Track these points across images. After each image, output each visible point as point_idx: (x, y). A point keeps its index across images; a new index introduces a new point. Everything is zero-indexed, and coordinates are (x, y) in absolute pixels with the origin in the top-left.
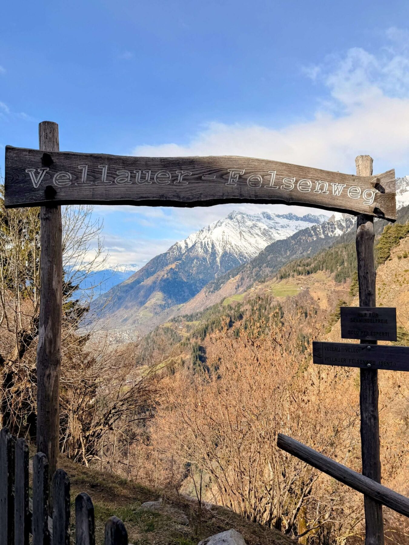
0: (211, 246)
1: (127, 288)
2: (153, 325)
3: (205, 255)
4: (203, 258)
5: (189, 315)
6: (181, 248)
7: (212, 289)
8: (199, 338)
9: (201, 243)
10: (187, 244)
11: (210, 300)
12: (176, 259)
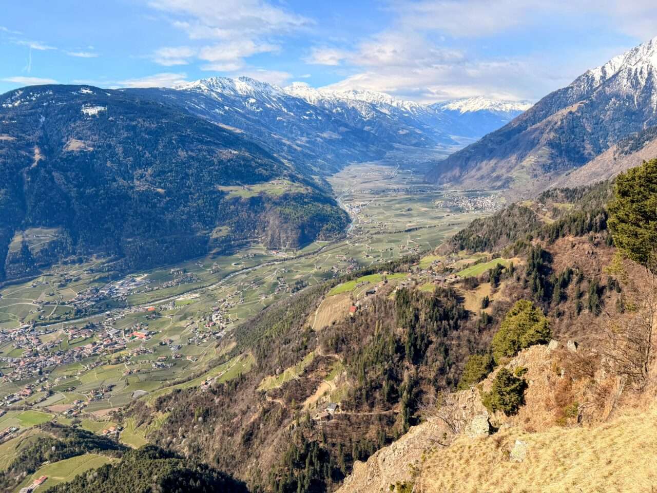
0: (646, 76)
1: (502, 138)
2: (527, 192)
3: (632, 91)
4: (628, 97)
5: (571, 189)
6: (593, 79)
7: (626, 149)
8: (547, 239)
9: (630, 70)
10: (605, 73)
11: (618, 166)
12: (581, 97)
